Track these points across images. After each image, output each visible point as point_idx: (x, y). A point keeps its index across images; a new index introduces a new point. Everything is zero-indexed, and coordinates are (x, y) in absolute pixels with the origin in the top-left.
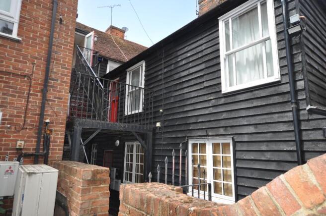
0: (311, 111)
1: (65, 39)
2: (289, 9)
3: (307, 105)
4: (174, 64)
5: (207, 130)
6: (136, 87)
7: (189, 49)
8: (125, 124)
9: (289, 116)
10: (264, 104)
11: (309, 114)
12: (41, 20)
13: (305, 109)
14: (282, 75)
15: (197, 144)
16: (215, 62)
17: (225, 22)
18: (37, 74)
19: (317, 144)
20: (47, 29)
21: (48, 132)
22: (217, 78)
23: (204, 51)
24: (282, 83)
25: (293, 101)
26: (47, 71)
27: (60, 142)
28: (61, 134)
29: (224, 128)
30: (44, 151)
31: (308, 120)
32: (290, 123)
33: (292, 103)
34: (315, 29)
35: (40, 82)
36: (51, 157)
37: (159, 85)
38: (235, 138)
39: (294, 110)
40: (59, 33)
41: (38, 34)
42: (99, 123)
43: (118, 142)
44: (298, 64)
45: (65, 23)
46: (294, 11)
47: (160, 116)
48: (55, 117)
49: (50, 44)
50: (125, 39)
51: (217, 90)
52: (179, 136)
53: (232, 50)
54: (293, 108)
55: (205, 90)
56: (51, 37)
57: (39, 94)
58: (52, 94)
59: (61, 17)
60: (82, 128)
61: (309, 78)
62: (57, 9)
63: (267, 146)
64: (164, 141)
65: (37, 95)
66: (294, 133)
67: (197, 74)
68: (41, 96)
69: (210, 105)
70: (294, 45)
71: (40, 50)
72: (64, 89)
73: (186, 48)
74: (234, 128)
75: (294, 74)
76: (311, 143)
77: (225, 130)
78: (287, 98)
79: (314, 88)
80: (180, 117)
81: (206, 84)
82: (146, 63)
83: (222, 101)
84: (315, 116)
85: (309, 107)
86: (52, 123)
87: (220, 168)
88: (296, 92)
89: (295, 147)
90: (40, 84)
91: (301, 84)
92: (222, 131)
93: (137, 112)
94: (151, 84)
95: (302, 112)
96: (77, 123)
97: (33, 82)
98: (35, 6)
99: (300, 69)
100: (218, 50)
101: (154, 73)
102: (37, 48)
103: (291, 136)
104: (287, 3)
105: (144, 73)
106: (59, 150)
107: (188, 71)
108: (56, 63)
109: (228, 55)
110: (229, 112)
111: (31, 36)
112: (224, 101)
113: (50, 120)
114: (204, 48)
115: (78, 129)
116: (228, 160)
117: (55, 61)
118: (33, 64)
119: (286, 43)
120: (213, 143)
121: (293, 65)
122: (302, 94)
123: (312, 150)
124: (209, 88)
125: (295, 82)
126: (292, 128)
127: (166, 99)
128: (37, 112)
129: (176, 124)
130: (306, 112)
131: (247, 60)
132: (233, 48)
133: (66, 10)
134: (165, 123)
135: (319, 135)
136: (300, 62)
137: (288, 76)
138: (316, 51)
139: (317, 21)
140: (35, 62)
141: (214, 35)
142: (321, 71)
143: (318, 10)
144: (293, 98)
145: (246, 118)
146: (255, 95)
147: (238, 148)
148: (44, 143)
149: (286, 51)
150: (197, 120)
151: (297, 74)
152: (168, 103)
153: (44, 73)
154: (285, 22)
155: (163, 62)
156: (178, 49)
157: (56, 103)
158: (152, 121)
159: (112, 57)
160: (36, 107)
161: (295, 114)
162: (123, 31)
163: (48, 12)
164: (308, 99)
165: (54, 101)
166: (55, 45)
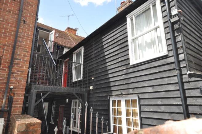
0: (190, 76)
1: (27, 33)
2: (170, 6)
3: (187, 71)
4: (101, 47)
5: (121, 90)
6: (78, 64)
7: (109, 37)
8: (68, 88)
9: (176, 80)
10: (158, 71)
11: (189, 77)
12: (11, 21)
13: (186, 74)
14: (169, 51)
15: (116, 100)
16: (125, 44)
17: (131, 18)
18: (6, 56)
19: (197, 99)
20: (15, 27)
21: (12, 95)
22: (127, 55)
23: (118, 38)
24: (169, 56)
25: (177, 68)
26: (13, 54)
27: (21, 101)
28: (21, 96)
29: (132, 89)
30: (8, 108)
31: (189, 82)
32: (176, 84)
33: (176, 70)
34: (191, 19)
35: (7, 61)
36: (13, 112)
37: (91, 62)
38: (140, 96)
39: (178, 75)
40: (22, 29)
41: (8, 30)
42: (49, 88)
43: (67, 100)
44: (179, 43)
45: (27, 23)
46: (174, 7)
47: (92, 82)
48: (18, 84)
49: (16, 36)
50: (77, 34)
51: (127, 63)
52: (104, 95)
53: (135, 36)
54: (177, 73)
55: (119, 63)
56: (17, 32)
57: (7, 69)
58: (16, 69)
59: (24, 19)
60: (37, 92)
61: (187, 52)
62: (22, 14)
63: (161, 101)
64: (95, 99)
65: (5, 70)
66: (179, 91)
67: (114, 53)
68: (8, 70)
69: (123, 73)
70: (175, 30)
71: (9, 40)
72: (25, 65)
73: (108, 37)
74: (139, 89)
75: (177, 49)
76: (192, 99)
77: (133, 90)
78: (173, 66)
79: (191, 59)
80: (105, 82)
81: (120, 60)
82: (84, 48)
83: (131, 70)
84: (193, 79)
85: (189, 72)
86: (16, 88)
87: (131, 118)
88: (179, 62)
89: (181, 102)
90: (7, 63)
91: (182, 57)
92: (131, 91)
93: (79, 79)
94: (87, 61)
95: (184, 76)
96: (33, 88)
97: (3, 61)
98: (7, 13)
99: (181, 46)
100: (127, 36)
101: (88, 54)
102: (7, 39)
103: (177, 94)
104: (169, 3)
105: (83, 54)
106: (20, 107)
107: (109, 51)
108: (20, 48)
109: (134, 40)
110: (135, 78)
111: (3, 31)
112: (132, 71)
113: (14, 86)
114: (118, 36)
115: (34, 92)
116: (136, 112)
117: (19, 47)
118: (4, 49)
119: (170, 29)
120: (125, 100)
121: (175, 43)
122: (183, 64)
123: (194, 104)
124: (122, 62)
125: (178, 55)
126: (178, 88)
127: (96, 70)
128: (5, 81)
129: (102, 87)
130: (187, 76)
131: (146, 42)
132: (136, 35)
133: (28, 15)
134: (95, 86)
135: (197, 93)
136: (180, 41)
137: (172, 51)
138: (192, 34)
139: (191, 15)
140: (5, 48)
141: (124, 27)
142: (196, 47)
143: (192, 8)
144: (177, 66)
145: (146, 82)
146: (151, 65)
147: (141, 103)
148: (8, 102)
149: (170, 34)
150: (115, 84)
151: (179, 50)
152: (97, 73)
153: (11, 55)
154: (168, 15)
155: (94, 46)
156: (103, 37)
157: (19, 74)
158: (87, 85)
159: (66, 46)
160: (4, 78)
161: (179, 77)
162: (75, 30)
163: (16, 16)
164: (188, 66)
165: (18, 74)
166: (19, 37)
